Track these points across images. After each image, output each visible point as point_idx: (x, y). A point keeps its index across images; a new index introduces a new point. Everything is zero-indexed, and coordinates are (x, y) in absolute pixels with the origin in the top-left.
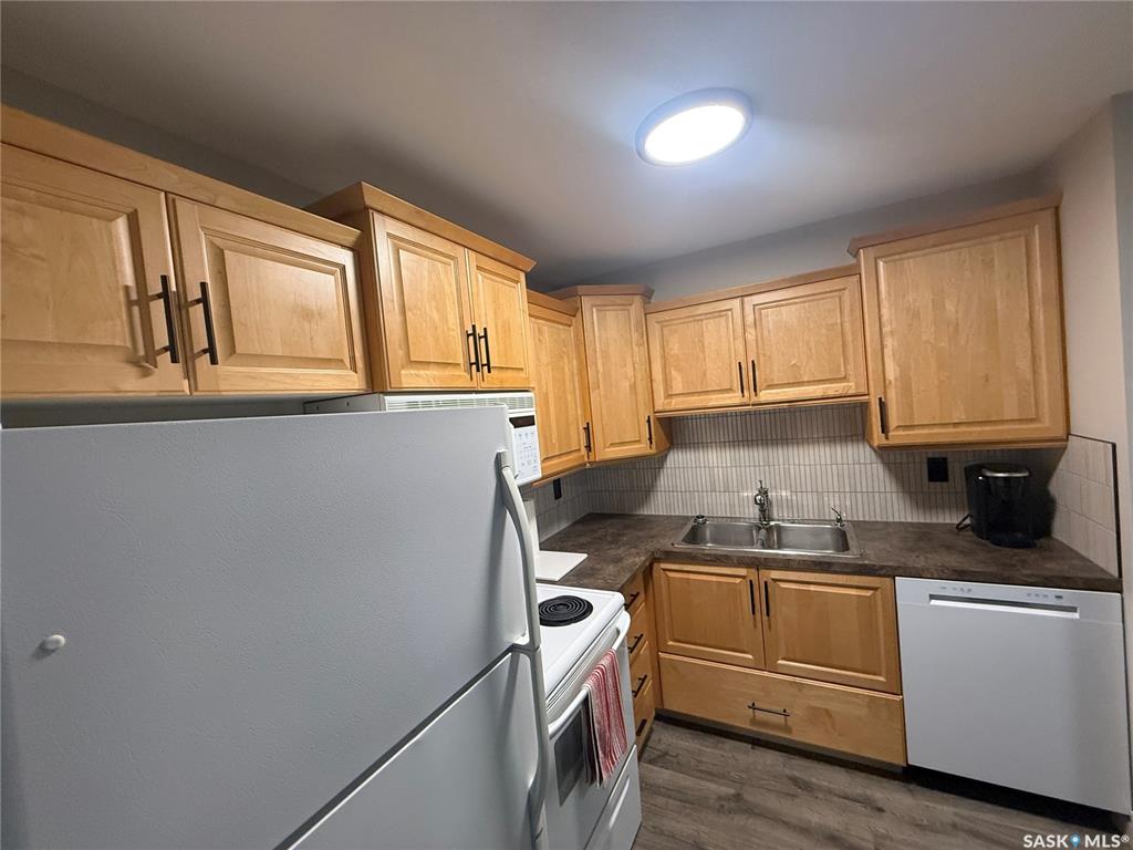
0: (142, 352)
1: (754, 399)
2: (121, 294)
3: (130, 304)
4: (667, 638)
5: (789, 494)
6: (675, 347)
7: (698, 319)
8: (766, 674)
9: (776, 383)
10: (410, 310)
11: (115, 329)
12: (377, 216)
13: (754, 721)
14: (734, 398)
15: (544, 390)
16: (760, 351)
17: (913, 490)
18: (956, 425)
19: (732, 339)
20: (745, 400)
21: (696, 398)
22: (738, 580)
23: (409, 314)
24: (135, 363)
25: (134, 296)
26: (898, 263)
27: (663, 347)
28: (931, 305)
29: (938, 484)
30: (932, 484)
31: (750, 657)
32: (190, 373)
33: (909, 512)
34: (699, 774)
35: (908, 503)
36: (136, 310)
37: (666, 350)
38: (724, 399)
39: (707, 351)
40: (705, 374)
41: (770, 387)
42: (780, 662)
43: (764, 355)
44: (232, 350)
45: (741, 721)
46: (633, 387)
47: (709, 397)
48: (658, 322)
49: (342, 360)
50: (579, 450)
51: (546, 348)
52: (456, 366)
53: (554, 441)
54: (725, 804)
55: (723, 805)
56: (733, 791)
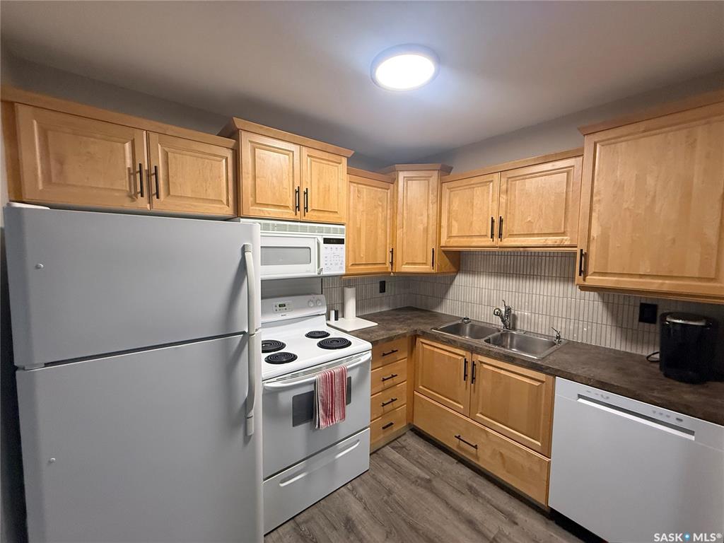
0: (133, 193)
1: (500, 244)
2: (127, 171)
3: (130, 174)
4: (420, 384)
5: (529, 314)
6: (455, 206)
7: (471, 187)
8: (469, 420)
9: (515, 233)
10: (258, 177)
11: (124, 184)
12: (243, 133)
13: (459, 447)
14: (488, 242)
15: (358, 226)
16: (508, 211)
17: (625, 326)
18: (641, 276)
19: (490, 201)
20: (494, 244)
21: (465, 239)
22: (460, 358)
23: (258, 180)
24: (130, 197)
25: (132, 171)
26: (613, 146)
27: (449, 205)
28: (634, 179)
29: (647, 324)
30: (641, 324)
31: (462, 407)
32: (150, 202)
33: (618, 341)
34: (415, 463)
35: (619, 335)
36: (132, 176)
37: (451, 207)
38: (482, 242)
39: (475, 209)
40: (471, 224)
41: (512, 235)
42: (478, 415)
43: (510, 213)
44: (168, 193)
45: (452, 444)
46: (426, 230)
47: (472, 240)
48: (448, 188)
49: (222, 201)
50: (385, 264)
51: (363, 201)
52: (286, 207)
53: (362, 255)
54: (419, 481)
55: (417, 481)
56: (428, 477)
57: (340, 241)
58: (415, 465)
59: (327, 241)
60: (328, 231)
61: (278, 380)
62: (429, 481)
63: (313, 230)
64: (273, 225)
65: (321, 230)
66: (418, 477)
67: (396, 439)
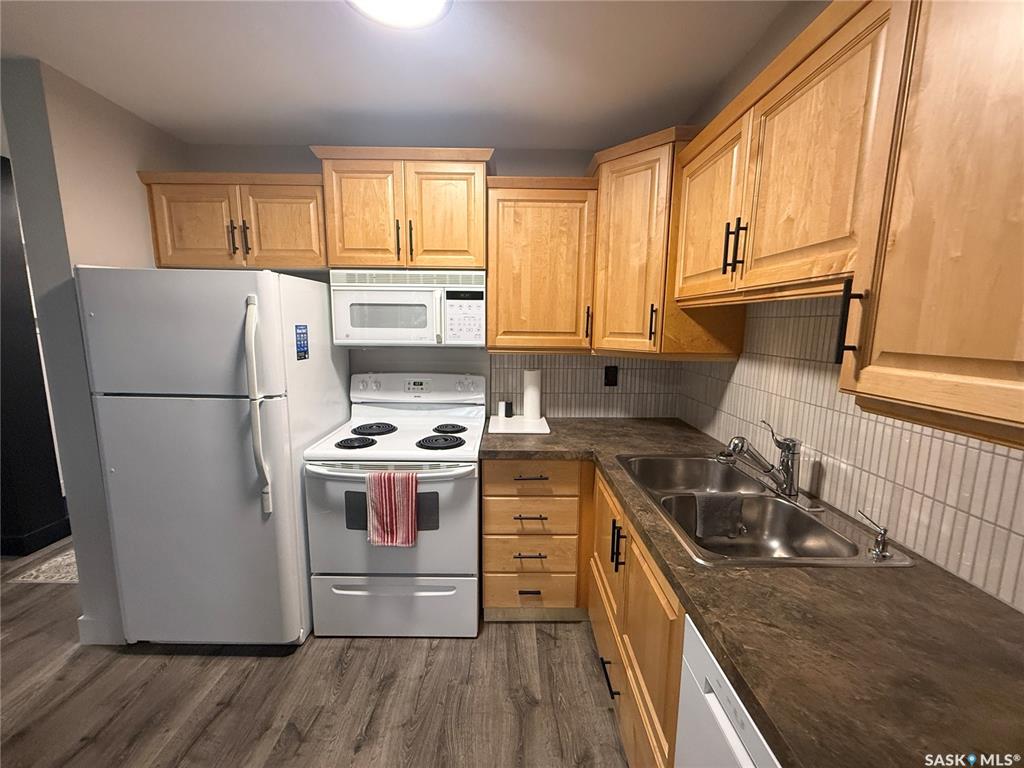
2: (225, 229)
4: (595, 548)
5: (850, 469)
8: (618, 640)
10: (346, 216)
12: (326, 162)
15: (516, 271)
23: (345, 220)
24: (230, 254)
31: (615, 612)
32: (245, 258)
42: (625, 637)
44: (260, 247)
49: (313, 250)
50: (574, 333)
51: (527, 230)
52: (386, 250)
53: (523, 318)
54: (521, 692)
55: (517, 691)
56: (539, 697)
57: (477, 296)
58: (541, 670)
59: (452, 295)
60: (455, 280)
61: (323, 465)
62: (534, 703)
63: (429, 280)
64: (371, 275)
65: (442, 280)
66: (525, 688)
67: (555, 622)
